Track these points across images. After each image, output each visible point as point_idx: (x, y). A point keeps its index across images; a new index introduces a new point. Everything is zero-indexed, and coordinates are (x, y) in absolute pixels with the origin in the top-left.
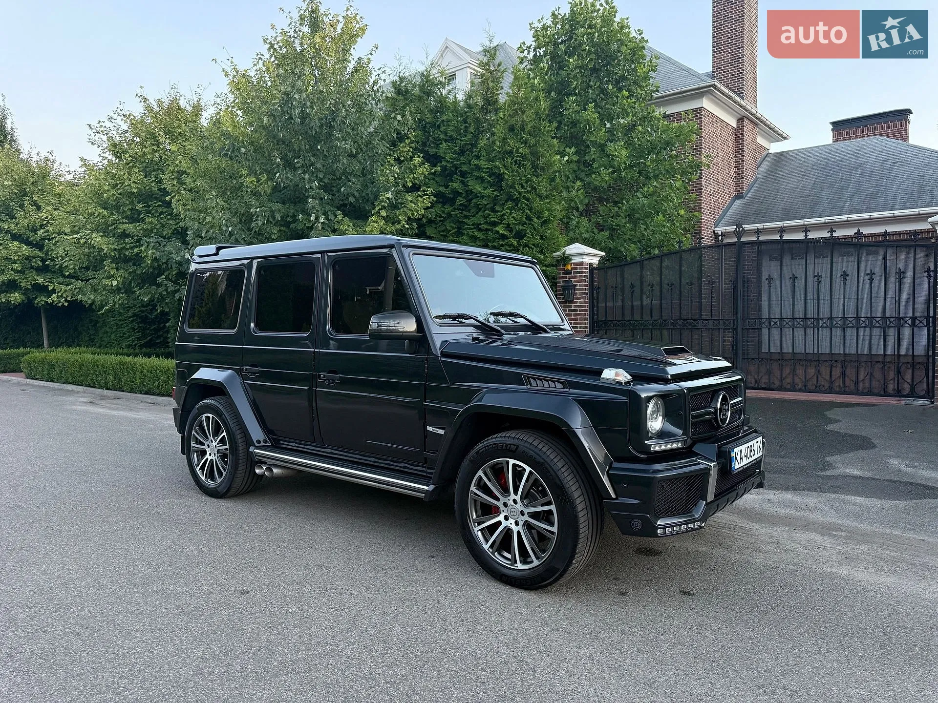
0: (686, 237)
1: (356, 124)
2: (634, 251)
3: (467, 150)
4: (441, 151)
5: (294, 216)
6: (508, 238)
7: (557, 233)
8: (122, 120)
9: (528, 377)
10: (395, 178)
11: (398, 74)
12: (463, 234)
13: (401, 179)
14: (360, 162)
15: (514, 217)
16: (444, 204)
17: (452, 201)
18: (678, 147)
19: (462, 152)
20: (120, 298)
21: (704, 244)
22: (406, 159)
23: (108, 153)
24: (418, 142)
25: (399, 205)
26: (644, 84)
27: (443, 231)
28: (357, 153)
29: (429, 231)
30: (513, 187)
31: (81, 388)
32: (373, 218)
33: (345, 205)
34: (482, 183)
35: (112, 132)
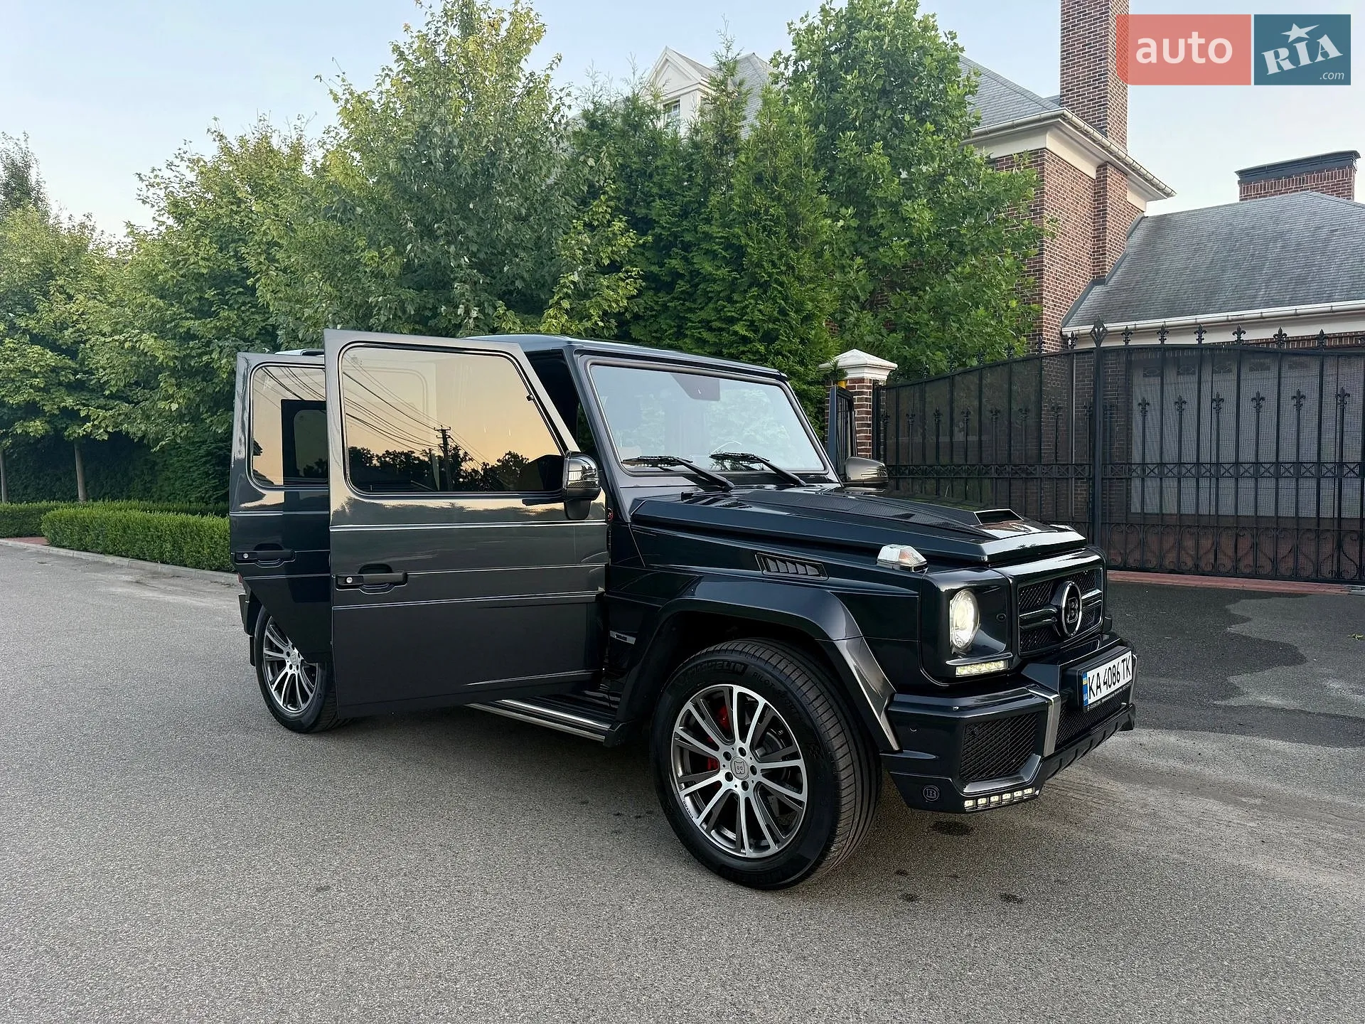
0: (1019, 341)
1: (526, 172)
2: (941, 360)
3: (693, 210)
4: (653, 212)
5: (434, 309)
6: (751, 342)
7: (826, 335)
8: (188, 167)
9: (765, 558)
10: (585, 253)
11: (591, 99)
12: (686, 336)
13: (594, 253)
14: (532, 228)
15: (761, 310)
16: (657, 290)
17: (669, 287)
18: (1008, 207)
19: (684, 214)
20: (183, 428)
21: (1046, 351)
22: (602, 224)
23: (166, 215)
24: (619, 199)
25: (590, 293)
26: (957, 113)
27: (656, 332)
28: (528, 215)
29: (635, 331)
30: (759, 265)
31: (125, 561)
32: (551, 312)
33: (511, 293)
34: (713, 259)
35: (173, 184)
